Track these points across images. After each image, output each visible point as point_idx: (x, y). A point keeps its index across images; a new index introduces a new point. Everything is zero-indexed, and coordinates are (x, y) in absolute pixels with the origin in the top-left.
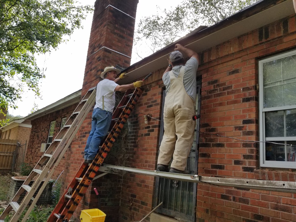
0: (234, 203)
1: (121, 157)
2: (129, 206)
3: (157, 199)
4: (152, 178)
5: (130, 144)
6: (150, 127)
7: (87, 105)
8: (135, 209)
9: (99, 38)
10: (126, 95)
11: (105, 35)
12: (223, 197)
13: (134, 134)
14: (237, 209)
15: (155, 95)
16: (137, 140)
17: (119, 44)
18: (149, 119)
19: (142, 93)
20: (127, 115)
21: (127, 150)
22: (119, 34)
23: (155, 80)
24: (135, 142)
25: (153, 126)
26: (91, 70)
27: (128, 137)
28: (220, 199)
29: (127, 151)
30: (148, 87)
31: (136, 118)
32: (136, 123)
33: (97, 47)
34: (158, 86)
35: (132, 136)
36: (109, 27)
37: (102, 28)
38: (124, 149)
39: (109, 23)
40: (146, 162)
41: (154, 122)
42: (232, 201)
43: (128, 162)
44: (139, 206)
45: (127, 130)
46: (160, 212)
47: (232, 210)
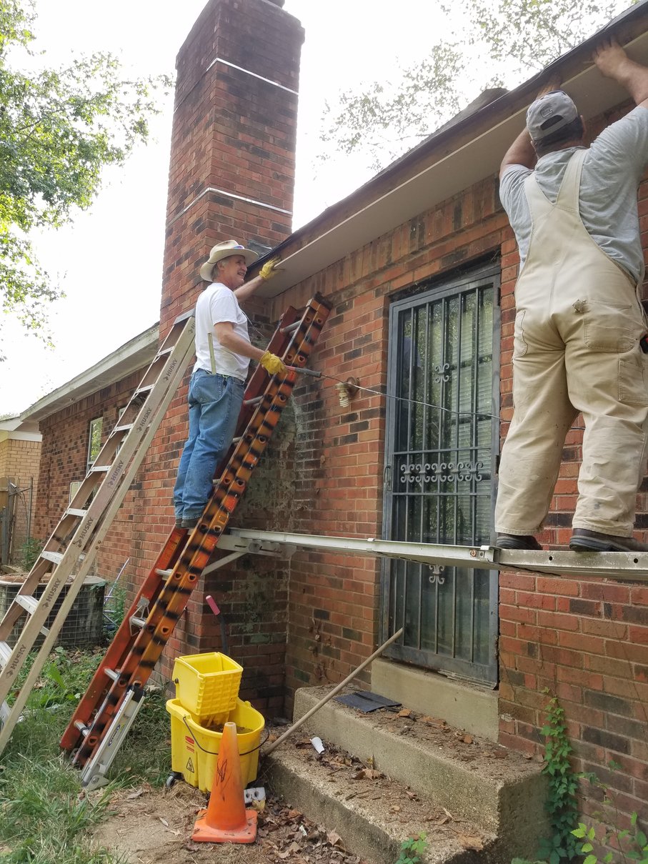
0: (609, 622)
1: (280, 508)
2: (312, 644)
3: (386, 620)
4: (371, 561)
5: (305, 470)
6: (357, 416)
7: (174, 364)
8: (328, 651)
9: (194, 164)
10: (281, 327)
11: (211, 152)
12: (576, 607)
13: (313, 440)
14: (618, 641)
15: (365, 319)
16: (322, 457)
17: (254, 174)
18: (352, 392)
19: (329, 319)
20: (287, 387)
21: (296, 488)
22: (251, 147)
23: (364, 275)
24: (316, 464)
25: (363, 412)
26: (179, 263)
27: (297, 449)
28: (568, 614)
29: (297, 490)
30: (344, 299)
31: (317, 393)
32: (316, 408)
33: (192, 190)
34: (373, 292)
35: (308, 446)
36: (221, 128)
37: (201, 132)
38: (287, 484)
39: (218, 116)
40: (352, 517)
41: (368, 401)
42: (604, 619)
43: (302, 520)
44: (338, 643)
45: (292, 429)
46: (398, 657)
47: (605, 642)
